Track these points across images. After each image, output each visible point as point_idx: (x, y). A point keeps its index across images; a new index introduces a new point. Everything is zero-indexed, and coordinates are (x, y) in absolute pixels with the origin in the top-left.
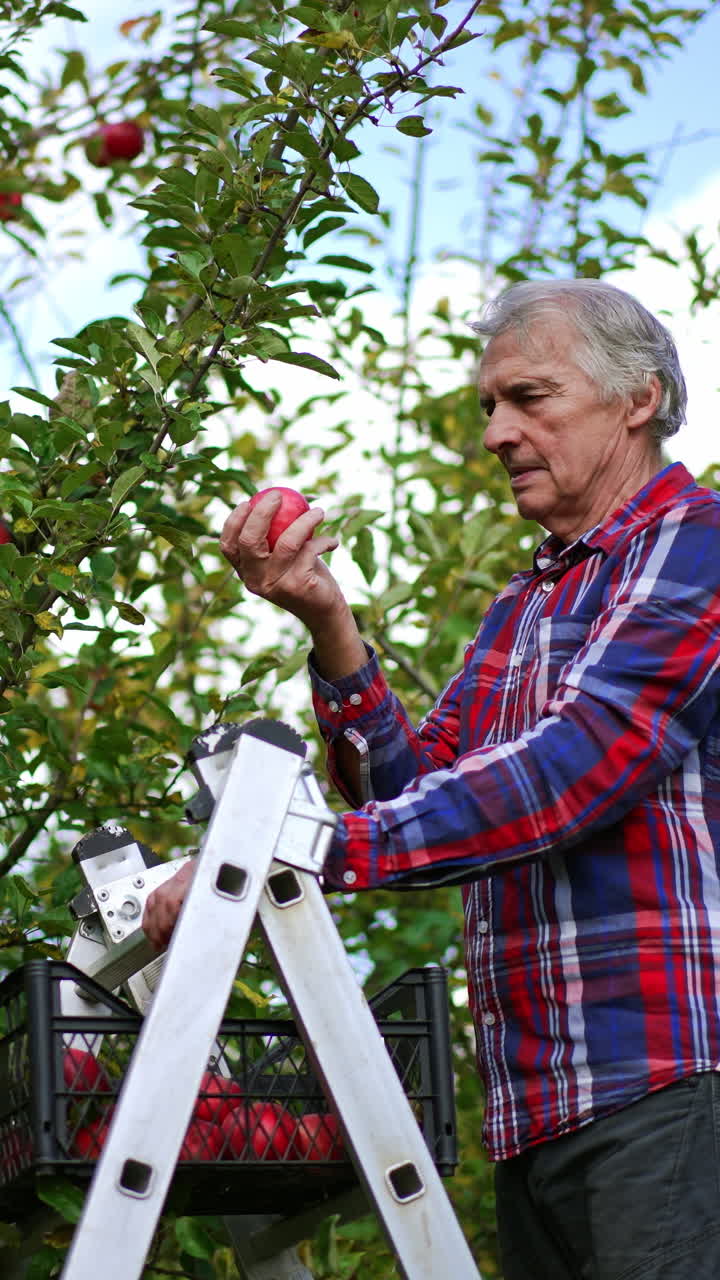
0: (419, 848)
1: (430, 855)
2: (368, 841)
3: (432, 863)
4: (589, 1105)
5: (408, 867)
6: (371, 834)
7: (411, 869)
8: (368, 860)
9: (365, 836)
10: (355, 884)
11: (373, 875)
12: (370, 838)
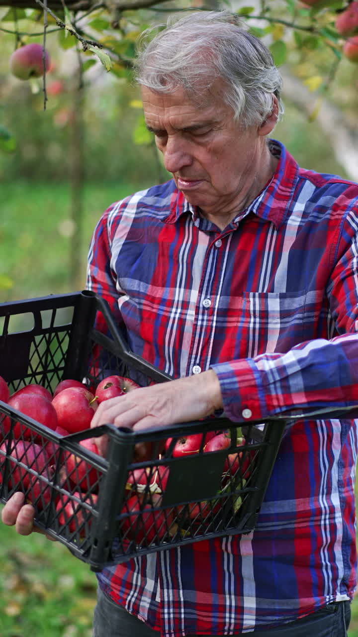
0: (298, 392)
1: (307, 397)
2: (255, 386)
3: (308, 403)
4: (253, 623)
5: (291, 403)
6: (257, 381)
7: (293, 405)
8: (258, 400)
9: (253, 383)
10: (251, 418)
11: (264, 410)
12: (257, 383)
